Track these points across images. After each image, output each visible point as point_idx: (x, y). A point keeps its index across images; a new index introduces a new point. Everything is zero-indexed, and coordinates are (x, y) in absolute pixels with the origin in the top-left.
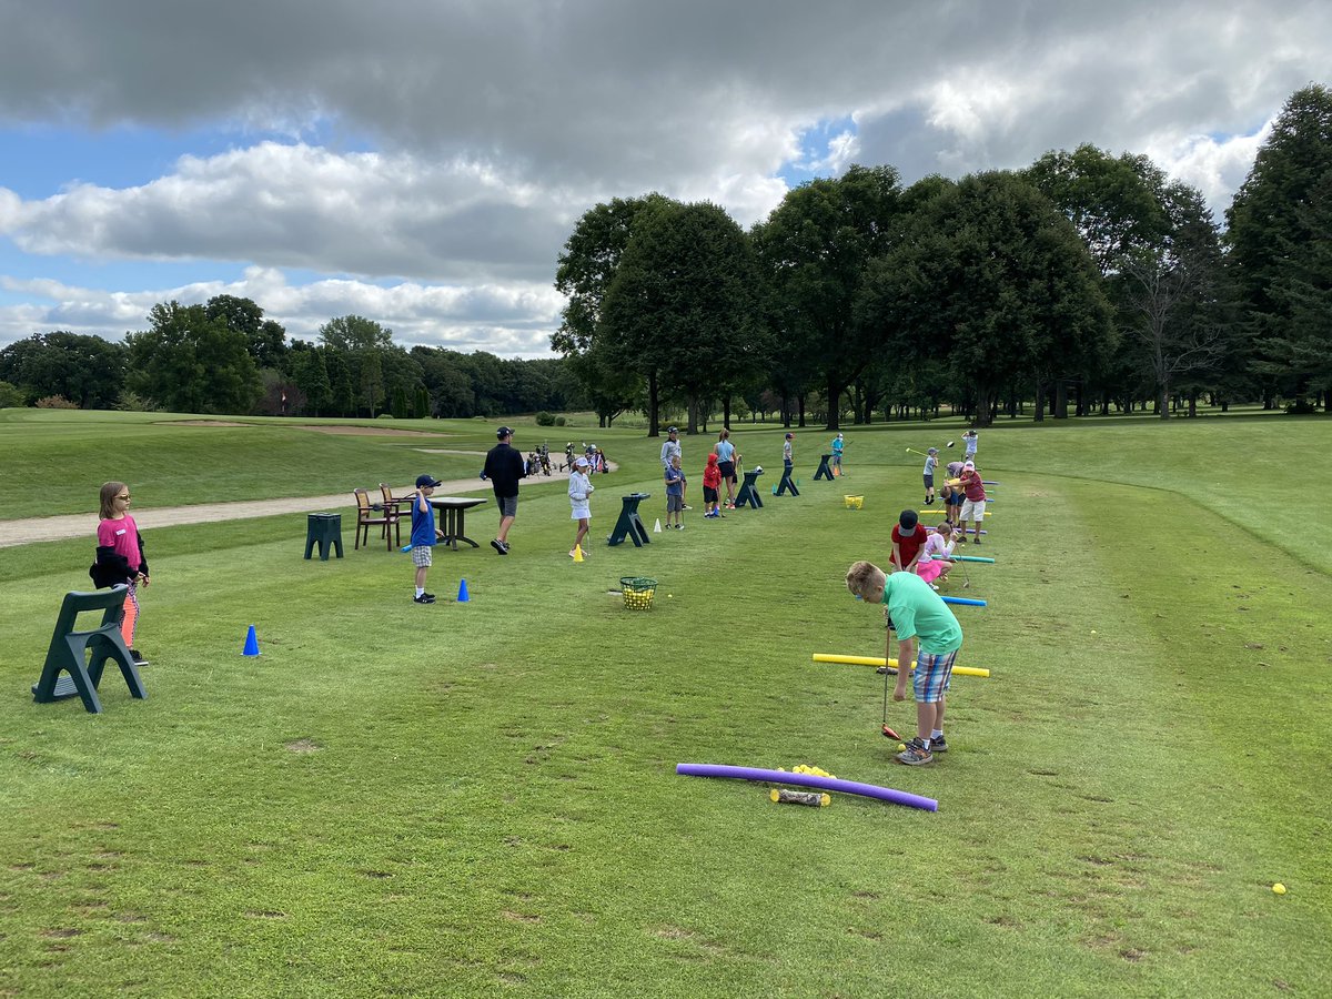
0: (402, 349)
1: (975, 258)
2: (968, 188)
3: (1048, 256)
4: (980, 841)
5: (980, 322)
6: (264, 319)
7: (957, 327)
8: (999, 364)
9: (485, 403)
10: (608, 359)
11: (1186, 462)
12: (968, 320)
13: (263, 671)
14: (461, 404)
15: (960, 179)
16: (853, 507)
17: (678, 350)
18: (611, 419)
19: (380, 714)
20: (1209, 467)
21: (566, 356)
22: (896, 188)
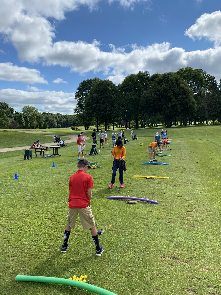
0: (40, 113)
1: (166, 91)
2: (165, 76)
3: (182, 90)
4: (167, 209)
5: (168, 105)
6: (9, 107)
7: (163, 106)
8: (172, 114)
9: (60, 125)
10: (87, 114)
11: (212, 134)
12: (165, 105)
13: (19, 182)
14: (54, 125)
15: (163, 74)
16: (141, 146)
17: (102, 112)
18: (88, 128)
19: (45, 190)
20: (216, 135)
21: (77, 114)
22: (149, 76)
